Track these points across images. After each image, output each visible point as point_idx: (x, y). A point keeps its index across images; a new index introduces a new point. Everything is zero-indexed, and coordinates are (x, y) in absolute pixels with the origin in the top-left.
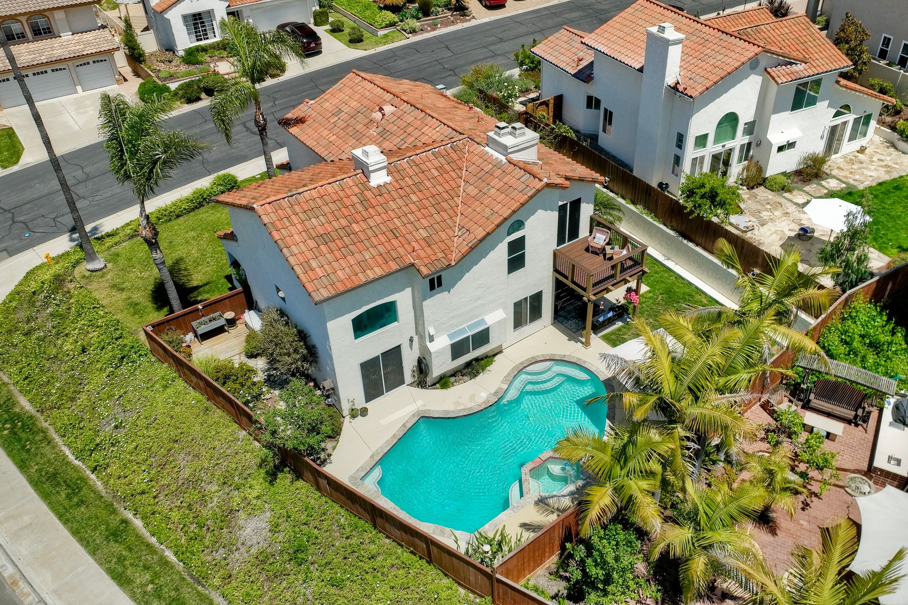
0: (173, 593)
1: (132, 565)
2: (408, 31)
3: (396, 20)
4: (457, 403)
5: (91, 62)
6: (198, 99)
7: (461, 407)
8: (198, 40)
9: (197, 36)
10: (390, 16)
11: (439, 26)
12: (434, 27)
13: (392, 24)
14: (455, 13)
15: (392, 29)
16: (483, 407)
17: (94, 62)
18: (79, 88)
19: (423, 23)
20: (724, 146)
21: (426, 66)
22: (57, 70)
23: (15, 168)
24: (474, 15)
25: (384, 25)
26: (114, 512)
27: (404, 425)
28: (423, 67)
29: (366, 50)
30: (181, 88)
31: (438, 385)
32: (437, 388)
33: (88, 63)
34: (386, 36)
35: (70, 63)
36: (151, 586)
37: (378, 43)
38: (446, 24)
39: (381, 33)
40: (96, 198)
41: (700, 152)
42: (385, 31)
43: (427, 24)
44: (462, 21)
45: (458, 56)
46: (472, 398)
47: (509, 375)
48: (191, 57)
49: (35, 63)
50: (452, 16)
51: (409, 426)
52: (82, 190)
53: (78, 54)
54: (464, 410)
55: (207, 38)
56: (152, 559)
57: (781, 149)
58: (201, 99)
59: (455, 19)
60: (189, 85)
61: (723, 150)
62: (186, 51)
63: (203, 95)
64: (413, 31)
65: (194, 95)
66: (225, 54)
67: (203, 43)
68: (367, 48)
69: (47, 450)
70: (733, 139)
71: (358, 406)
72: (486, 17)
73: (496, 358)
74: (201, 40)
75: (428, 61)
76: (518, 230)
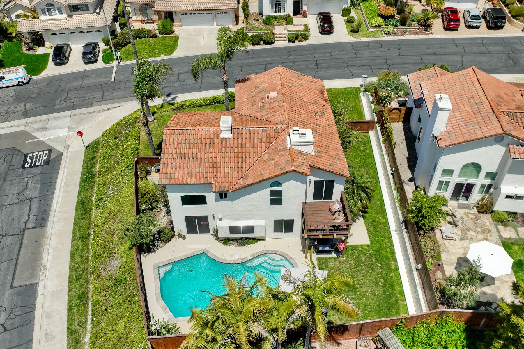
0: (81, 272)
1: (79, 253)
2: (386, 32)
3: (383, 24)
4: (223, 255)
5: (224, 13)
6: (258, 44)
7: (223, 258)
8: (275, 12)
9: (275, 10)
10: (381, 21)
11: (407, 33)
12: (404, 33)
13: (379, 26)
14: (422, 28)
15: (378, 29)
16: (232, 263)
17: (225, 13)
18: (215, 23)
19: (399, 29)
20: (466, 181)
21: (377, 58)
22: (208, 13)
23: (169, 57)
24: (433, 31)
25: (374, 25)
26: (89, 228)
27: (194, 253)
28: (375, 58)
29: (356, 38)
30: (252, 36)
31: (223, 241)
32: (221, 243)
33: (222, 13)
34: (373, 32)
35: (214, 12)
36: (77, 265)
37: (365, 36)
38: (411, 33)
39: (371, 30)
40: (184, 83)
41: (445, 179)
42: (374, 29)
43: (399, 30)
44: (423, 34)
45: (401, 57)
46: (231, 255)
47: (257, 253)
48: (268, 21)
49: (199, 9)
50: (418, 29)
51: (195, 254)
52: (182, 77)
53: (218, 8)
54: (223, 259)
55: (281, 12)
56: (86, 255)
57: (508, 197)
58: (259, 44)
59: (419, 32)
60: (256, 36)
61: (466, 183)
62: (267, 17)
63: (262, 43)
64: (389, 33)
65: (257, 42)
66: (285, 22)
67: (276, 14)
68: (357, 37)
69: (89, 191)
70: (477, 179)
71: (183, 234)
72: (439, 35)
73: (259, 242)
74: (277, 12)
75: (381, 55)
76: (277, 186)
